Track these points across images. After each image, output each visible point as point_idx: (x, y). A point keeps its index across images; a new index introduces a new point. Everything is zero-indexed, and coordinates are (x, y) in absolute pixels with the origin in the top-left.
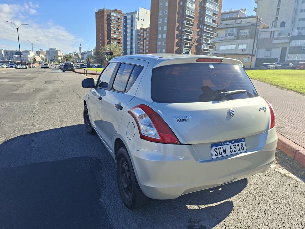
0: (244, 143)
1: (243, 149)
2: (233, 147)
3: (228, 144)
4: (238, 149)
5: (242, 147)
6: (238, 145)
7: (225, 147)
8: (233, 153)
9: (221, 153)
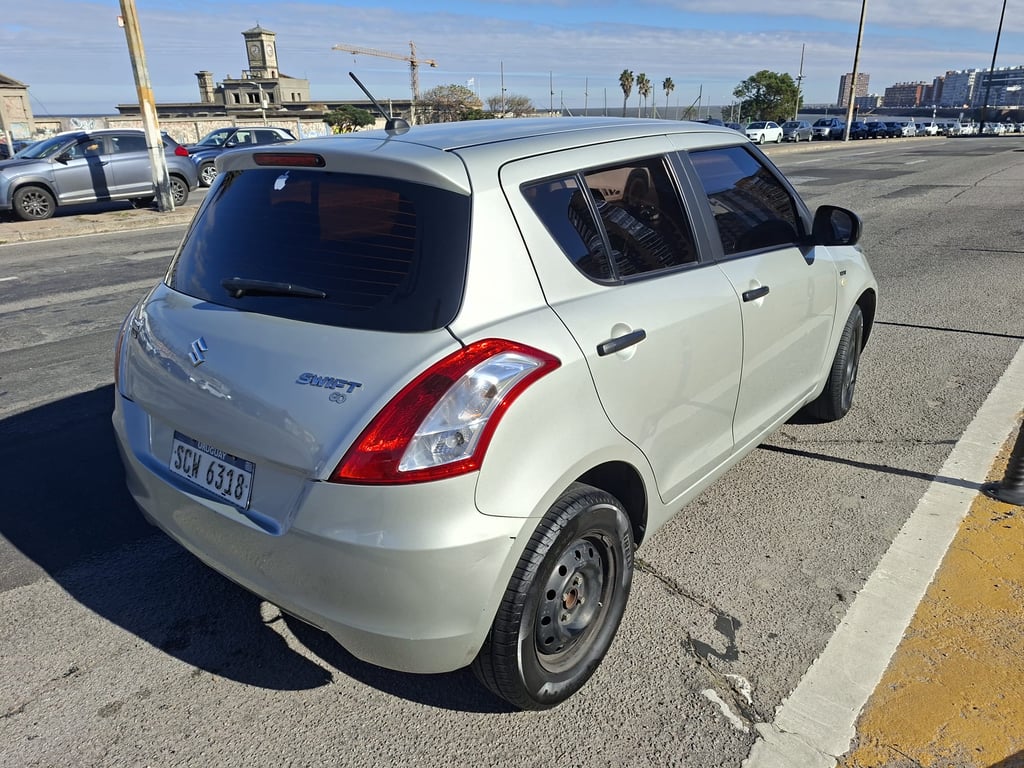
0: (248, 476)
1: (238, 494)
2: (217, 470)
3: (209, 453)
4: (225, 486)
5: (239, 485)
6: (231, 473)
7: (200, 456)
8: (212, 488)
9: (187, 468)
